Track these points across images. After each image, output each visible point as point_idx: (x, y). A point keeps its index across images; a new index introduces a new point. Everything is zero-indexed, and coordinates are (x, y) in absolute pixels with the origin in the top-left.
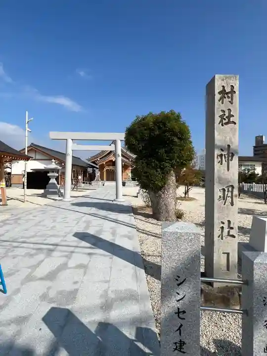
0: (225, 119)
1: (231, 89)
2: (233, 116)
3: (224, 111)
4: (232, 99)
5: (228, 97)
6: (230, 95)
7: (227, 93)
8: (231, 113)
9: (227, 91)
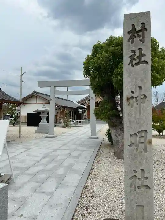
0: (135, 60)
1: (142, 27)
2: (145, 55)
3: (133, 51)
4: (143, 38)
5: (139, 36)
6: (140, 34)
7: (138, 32)
8: (143, 53)
9: (137, 29)
